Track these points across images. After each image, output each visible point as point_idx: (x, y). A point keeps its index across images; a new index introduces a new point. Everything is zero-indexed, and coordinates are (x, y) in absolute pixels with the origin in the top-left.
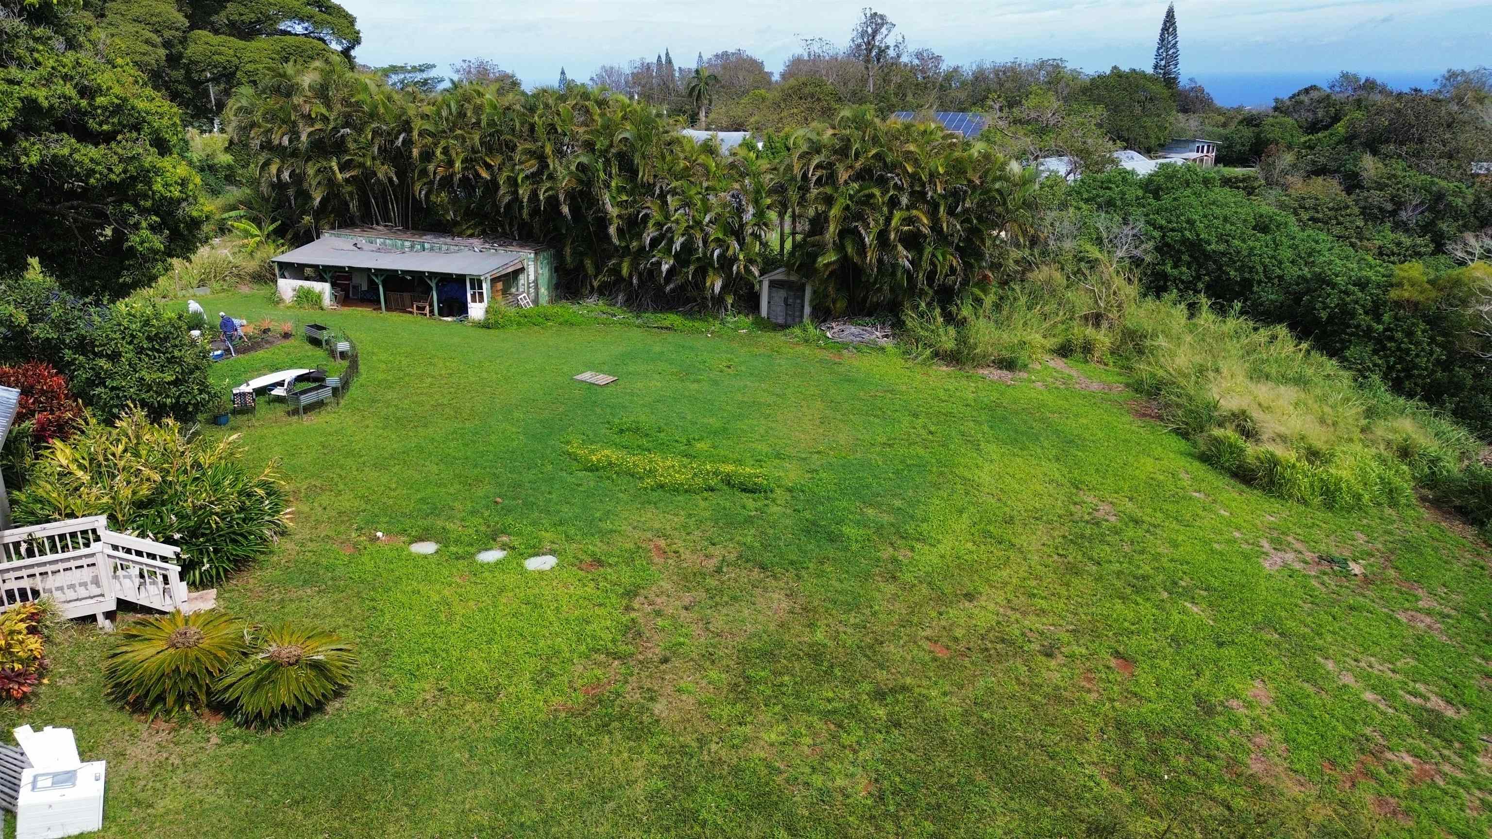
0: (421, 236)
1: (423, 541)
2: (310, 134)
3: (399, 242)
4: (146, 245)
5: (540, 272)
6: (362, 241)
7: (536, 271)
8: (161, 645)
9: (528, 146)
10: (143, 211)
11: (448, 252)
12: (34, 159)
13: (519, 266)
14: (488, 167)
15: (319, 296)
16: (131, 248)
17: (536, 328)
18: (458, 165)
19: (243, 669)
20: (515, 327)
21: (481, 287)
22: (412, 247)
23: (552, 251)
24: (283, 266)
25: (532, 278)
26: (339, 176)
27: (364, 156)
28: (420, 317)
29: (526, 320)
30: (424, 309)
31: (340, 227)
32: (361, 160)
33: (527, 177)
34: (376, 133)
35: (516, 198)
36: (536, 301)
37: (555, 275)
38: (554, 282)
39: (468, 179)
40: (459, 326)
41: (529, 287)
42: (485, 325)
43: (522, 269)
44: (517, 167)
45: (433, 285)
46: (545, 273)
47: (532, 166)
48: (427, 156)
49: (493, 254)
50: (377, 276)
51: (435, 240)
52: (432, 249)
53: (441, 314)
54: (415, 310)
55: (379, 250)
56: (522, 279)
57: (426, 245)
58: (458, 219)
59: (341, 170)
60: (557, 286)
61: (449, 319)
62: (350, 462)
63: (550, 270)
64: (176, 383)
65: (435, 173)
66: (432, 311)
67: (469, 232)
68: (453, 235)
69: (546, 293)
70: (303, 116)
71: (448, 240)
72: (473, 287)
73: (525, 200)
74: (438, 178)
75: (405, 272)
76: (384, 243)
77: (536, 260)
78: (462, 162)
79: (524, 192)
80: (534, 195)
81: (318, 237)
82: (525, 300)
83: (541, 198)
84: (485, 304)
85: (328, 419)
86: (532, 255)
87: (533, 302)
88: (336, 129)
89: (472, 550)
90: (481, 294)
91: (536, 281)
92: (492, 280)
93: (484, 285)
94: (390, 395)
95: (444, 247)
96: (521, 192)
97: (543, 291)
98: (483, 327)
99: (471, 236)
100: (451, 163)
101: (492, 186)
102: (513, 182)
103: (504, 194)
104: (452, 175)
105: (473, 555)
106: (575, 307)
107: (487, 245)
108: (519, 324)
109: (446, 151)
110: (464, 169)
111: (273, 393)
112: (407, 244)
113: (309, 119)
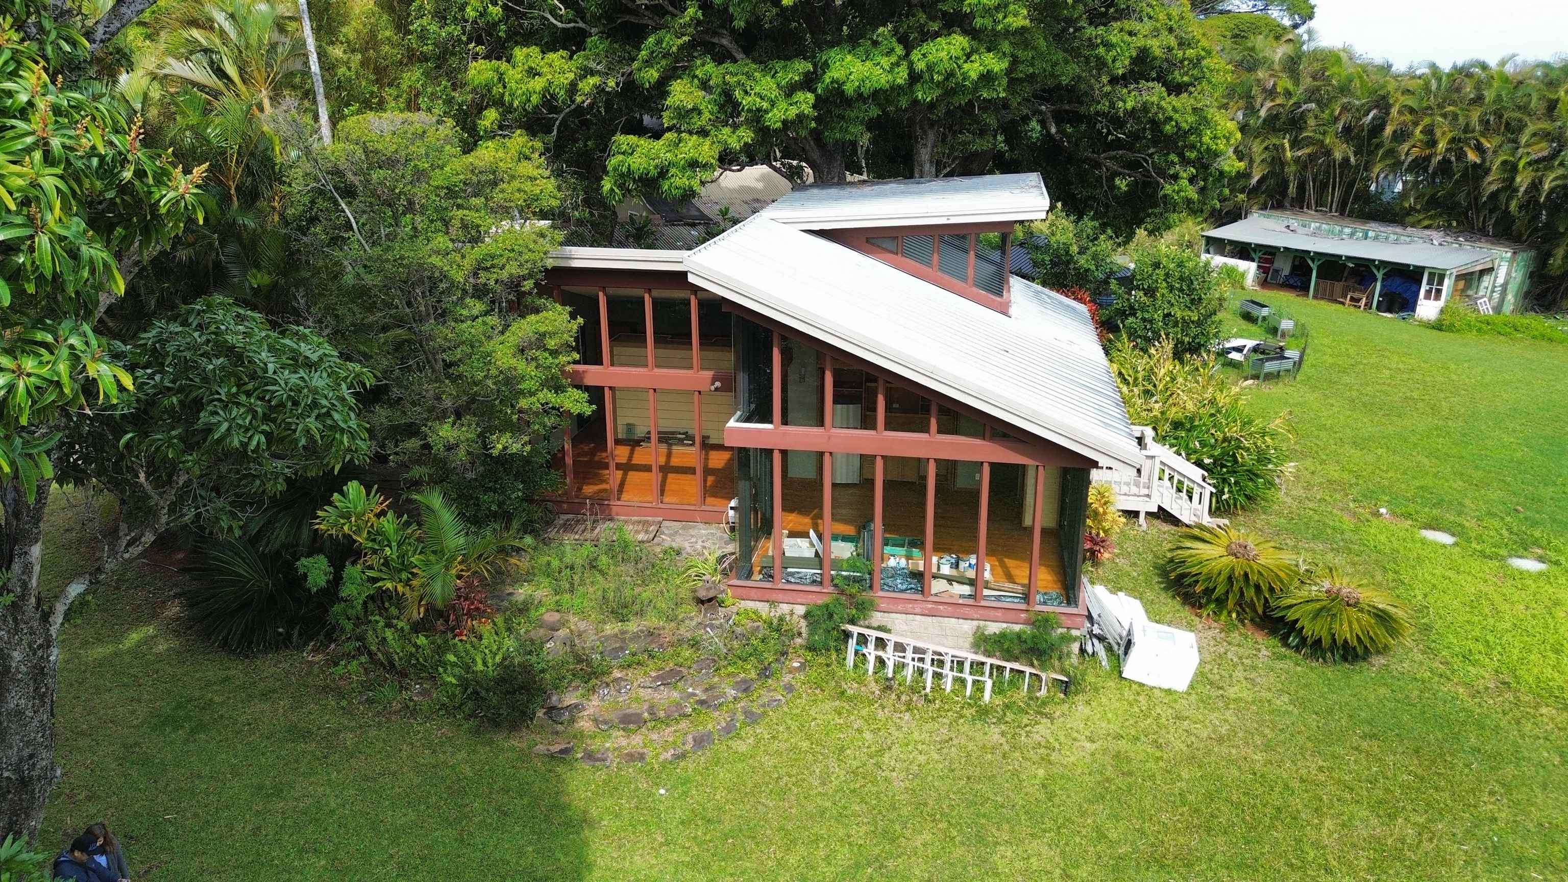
0: (1364, 223)
1: (1434, 529)
2: (1270, 109)
3: (1338, 228)
4: (1182, 194)
5: (1514, 275)
6: (1294, 224)
7: (1508, 274)
8: (1221, 551)
9: (1545, 125)
10: (1185, 162)
11: (1396, 242)
12: (1130, 105)
13: (1490, 266)
14: (1479, 149)
15: (1243, 275)
16: (1165, 196)
17: (1501, 337)
18: (1442, 146)
19: (1304, 593)
20: (1475, 332)
21: (1441, 283)
22: (1352, 235)
23: (1533, 253)
24: (1210, 241)
25: (1501, 280)
26: (1289, 154)
27: (1324, 133)
28: (1352, 309)
29: (1486, 327)
30: (1359, 300)
31: (1272, 207)
32: (1321, 137)
33: (1529, 164)
34: (1345, 108)
35: (1509, 186)
36: (1498, 309)
37: (1528, 281)
38: (1525, 289)
39: (1450, 162)
40: (1402, 323)
41: (1493, 291)
42: (1437, 326)
43: (1491, 270)
44: (1520, 151)
45: (1380, 276)
46: (1518, 276)
47: (1541, 150)
48: (1401, 135)
49: (1457, 249)
50: (1313, 260)
51: (1382, 229)
52: (1376, 238)
53: (1379, 308)
54: (1348, 301)
55: (1314, 234)
56: (1487, 281)
57: (1371, 234)
58: (1418, 207)
59: (1292, 148)
60: (1527, 295)
61: (1389, 315)
62: (1323, 434)
63: (1524, 275)
64: (1199, 323)
65: (1407, 154)
66: (1368, 305)
67: (1426, 223)
68: (1404, 225)
69: (1512, 301)
70: (1264, 90)
71: (1399, 230)
72: (1430, 282)
73: (1522, 189)
74: (1410, 159)
75: (1349, 258)
76: (1319, 228)
77: (1511, 261)
78: (1449, 143)
79: (1523, 181)
80: (1535, 186)
81: (1246, 218)
82: (1485, 306)
83: (1546, 187)
84: (1441, 303)
85: (1287, 390)
86: (1509, 255)
87: (1493, 308)
88: (1298, 105)
89: (1503, 552)
90: (1439, 292)
91: (1505, 287)
92: (1457, 276)
93: (1446, 282)
94: (1346, 379)
95: (1393, 237)
96: (1518, 179)
97: (1510, 297)
98: (1433, 328)
99: (1427, 227)
100: (1433, 143)
101: (1480, 171)
102: (1511, 168)
103: (1492, 183)
104: (1428, 159)
105: (1503, 558)
106: (1551, 322)
107: (1449, 239)
108: (1479, 330)
109: (1429, 131)
110: (1447, 150)
111: (1230, 356)
112: (1347, 231)
113: (1271, 93)
